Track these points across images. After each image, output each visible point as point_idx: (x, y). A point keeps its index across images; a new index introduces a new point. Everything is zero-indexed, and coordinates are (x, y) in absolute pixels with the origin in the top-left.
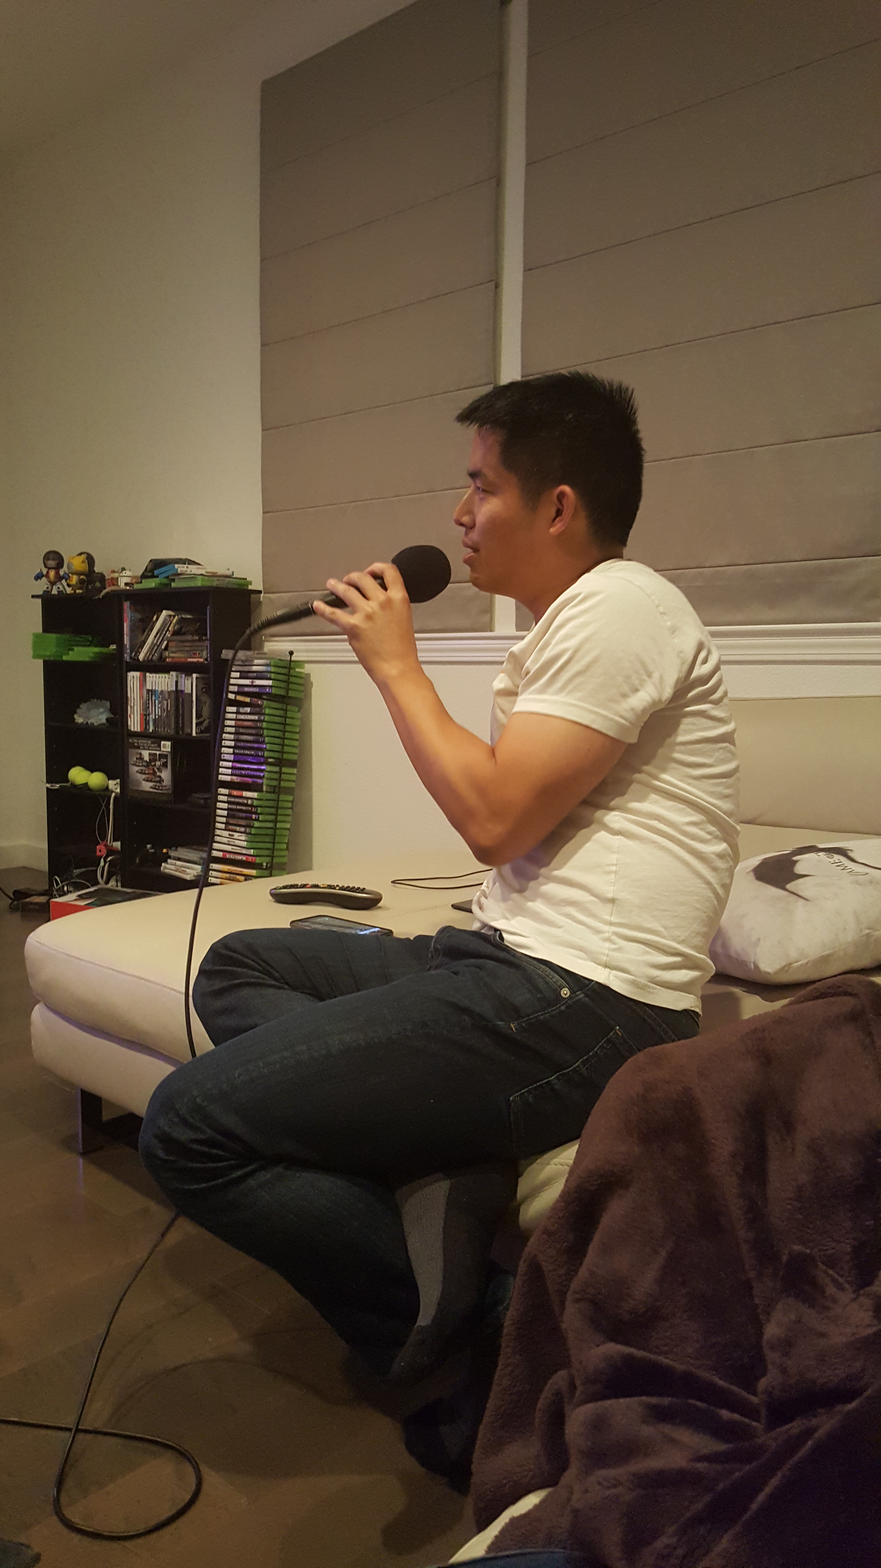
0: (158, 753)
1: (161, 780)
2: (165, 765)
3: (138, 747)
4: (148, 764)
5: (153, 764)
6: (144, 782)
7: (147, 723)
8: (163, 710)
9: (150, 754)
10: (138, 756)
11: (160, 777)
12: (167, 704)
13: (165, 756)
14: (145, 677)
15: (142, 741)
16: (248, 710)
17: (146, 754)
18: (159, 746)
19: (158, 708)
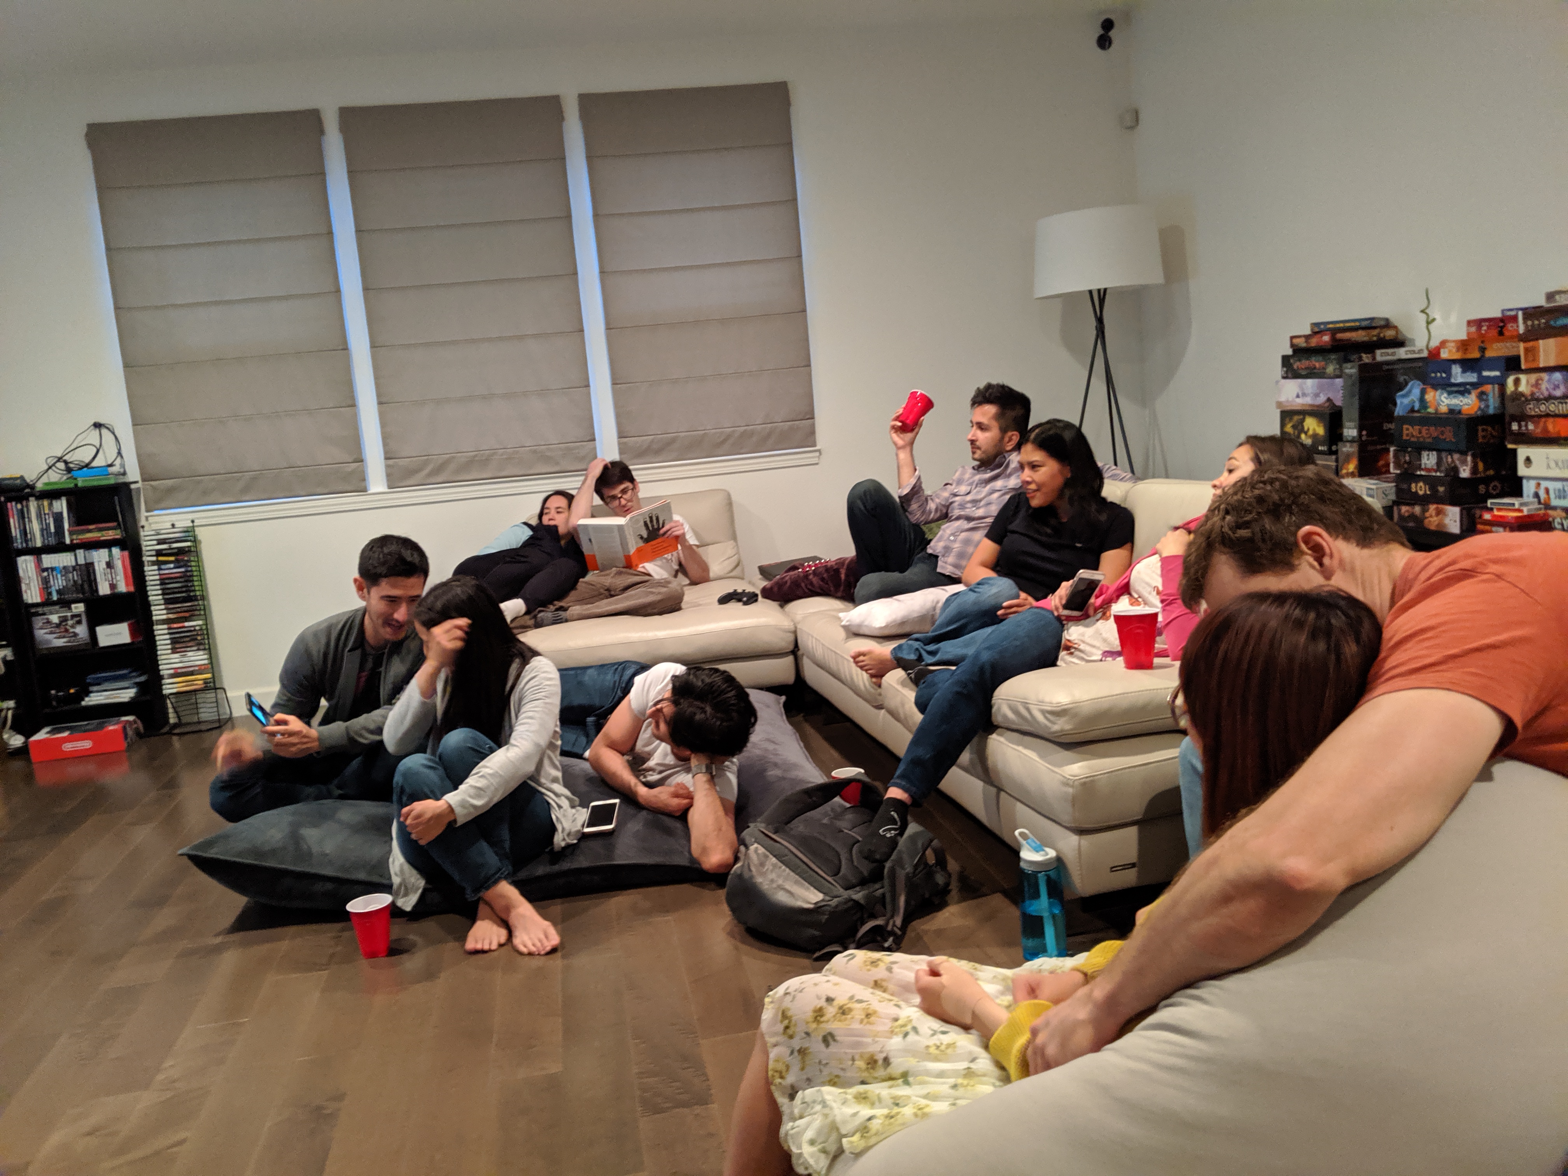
0: (69, 614)
1: (75, 635)
2: (79, 622)
3: (44, 614)
4: (58, 626)
5: (64, 624)
6: (55, 640)
7: (50, 594)
8: (67, 580)
9: (60, 617)
10: (45, 621)
11: (74, 632)
12: (73, 575)
13: (79, 615)
14: (41, 559)
15: (46, 609)
16: (172, 566)
17: (55, 618)
18: (70, 608)
19: (62, 580)
